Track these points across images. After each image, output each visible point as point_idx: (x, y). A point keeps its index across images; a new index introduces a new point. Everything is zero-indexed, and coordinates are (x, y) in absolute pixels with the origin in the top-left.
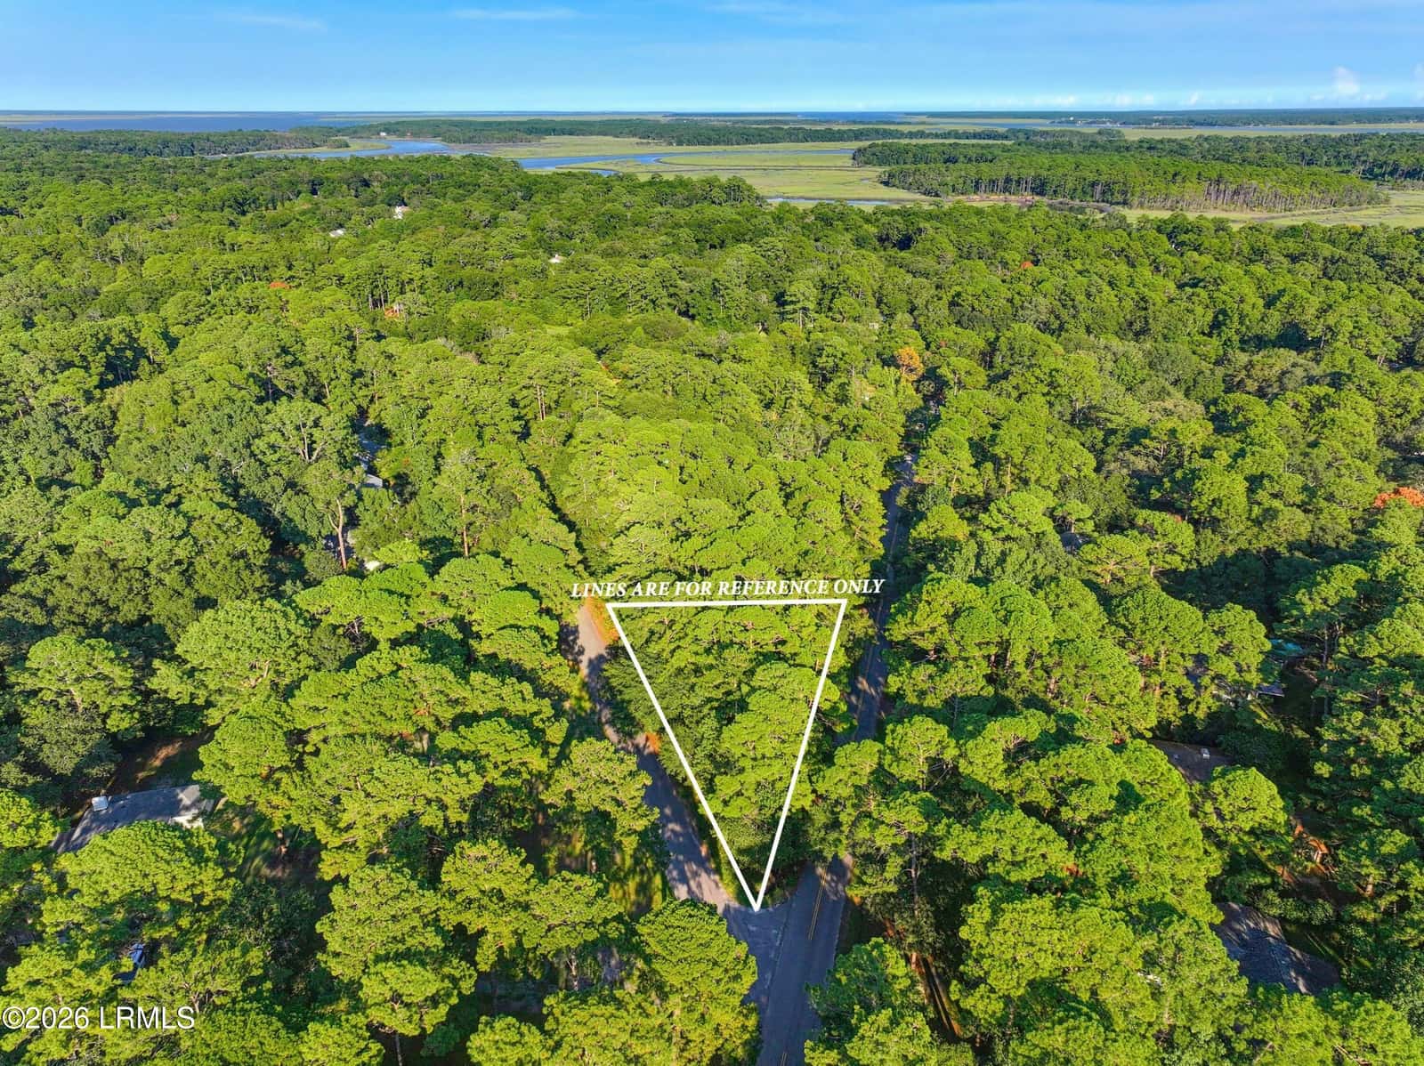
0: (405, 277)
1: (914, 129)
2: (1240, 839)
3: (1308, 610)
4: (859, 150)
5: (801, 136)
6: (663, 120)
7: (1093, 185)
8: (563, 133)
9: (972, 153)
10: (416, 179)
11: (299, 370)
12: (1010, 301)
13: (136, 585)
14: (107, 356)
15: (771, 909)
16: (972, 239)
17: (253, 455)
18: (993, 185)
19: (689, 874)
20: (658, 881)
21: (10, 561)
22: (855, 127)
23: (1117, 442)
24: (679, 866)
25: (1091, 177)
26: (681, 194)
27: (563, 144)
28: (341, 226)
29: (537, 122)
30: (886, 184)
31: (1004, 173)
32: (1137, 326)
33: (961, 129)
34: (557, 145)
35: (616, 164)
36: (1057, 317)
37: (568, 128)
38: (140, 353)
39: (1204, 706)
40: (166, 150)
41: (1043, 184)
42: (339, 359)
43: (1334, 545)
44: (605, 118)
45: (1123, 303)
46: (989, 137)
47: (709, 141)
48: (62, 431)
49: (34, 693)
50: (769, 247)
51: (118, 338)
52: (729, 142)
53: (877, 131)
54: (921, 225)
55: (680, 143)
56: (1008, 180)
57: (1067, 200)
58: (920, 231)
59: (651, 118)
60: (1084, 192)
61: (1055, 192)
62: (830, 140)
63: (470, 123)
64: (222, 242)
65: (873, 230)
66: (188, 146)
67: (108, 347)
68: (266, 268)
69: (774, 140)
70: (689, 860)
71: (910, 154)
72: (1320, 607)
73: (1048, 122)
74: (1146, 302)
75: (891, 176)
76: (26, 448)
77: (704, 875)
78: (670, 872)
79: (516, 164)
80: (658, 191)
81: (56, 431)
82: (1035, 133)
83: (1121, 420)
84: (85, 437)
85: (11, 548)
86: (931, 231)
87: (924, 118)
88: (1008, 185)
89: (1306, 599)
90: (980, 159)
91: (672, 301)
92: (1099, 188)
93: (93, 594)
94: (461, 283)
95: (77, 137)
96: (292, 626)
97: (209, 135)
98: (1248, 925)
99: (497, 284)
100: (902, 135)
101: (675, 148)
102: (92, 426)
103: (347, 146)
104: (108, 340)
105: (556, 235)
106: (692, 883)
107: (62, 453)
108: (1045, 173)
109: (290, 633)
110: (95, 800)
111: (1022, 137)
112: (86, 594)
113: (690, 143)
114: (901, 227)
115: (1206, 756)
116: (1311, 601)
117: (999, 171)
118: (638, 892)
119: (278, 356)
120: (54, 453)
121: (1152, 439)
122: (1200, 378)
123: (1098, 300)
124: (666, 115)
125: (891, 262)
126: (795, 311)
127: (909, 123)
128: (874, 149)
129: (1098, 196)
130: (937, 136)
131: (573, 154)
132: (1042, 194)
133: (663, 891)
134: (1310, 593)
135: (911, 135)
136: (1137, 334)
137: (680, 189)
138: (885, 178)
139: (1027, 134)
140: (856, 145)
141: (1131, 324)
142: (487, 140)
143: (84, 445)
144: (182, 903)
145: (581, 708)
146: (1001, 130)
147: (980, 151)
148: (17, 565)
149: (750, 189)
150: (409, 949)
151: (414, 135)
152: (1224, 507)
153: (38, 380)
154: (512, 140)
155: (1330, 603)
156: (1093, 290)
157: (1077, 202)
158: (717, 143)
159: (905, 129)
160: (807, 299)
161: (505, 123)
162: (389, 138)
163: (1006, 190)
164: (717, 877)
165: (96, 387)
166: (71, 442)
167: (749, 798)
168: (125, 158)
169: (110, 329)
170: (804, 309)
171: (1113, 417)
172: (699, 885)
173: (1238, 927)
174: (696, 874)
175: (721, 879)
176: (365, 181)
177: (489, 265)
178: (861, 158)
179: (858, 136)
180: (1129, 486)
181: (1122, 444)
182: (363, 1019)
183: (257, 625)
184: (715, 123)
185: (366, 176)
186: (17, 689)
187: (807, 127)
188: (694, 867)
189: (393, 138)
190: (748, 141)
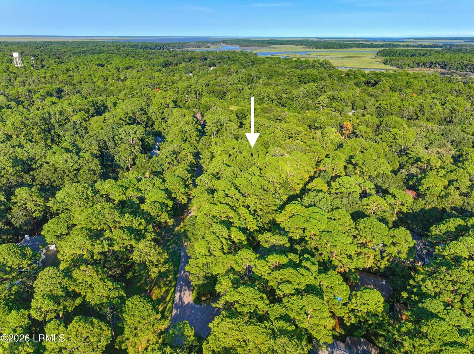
0: (197, 89)
1: (405, 44)
2: (362, 315)
3: (433, 233)
4: (379, 51)
5: (361, 46)
6: (315, 40)
7: (466, 65)
8: (279, 44)
9: (422, 53)
10: (221, 58)
11: (145, 116)
12: (400, 107)
13: (60, 175)
14: (95, 108)
15: (202, 306)
16: (398, 84)
17: (113, 140)
18: (424, 65)
19: (183, 290)
20: (172, 290)
21: (33, 165)
22: (382, 43)
23: (410, 162)
24: (181, 286)
25: (466, 62)
26: (305, 65)
27: (277, 48)
28: (191, 72)
29: (271, 40)
30: (384, 63)
31: (430, 60)
32: (448, 120)
33: (424, 44)
34: (275, 48)
35: (291, 55)
36: (416, 114)
37: (280, 42)
38: (106, 107)
39: (384, 264)
40: (156, 48)
41: (445, 65)
42: (158, 114)
43: (470, 210)
44: (295, 39)
45: (445, 111)
46: (435, 47)
47: (327, 47)
48: (75, 129)
49: (16, 203)
50: (320, 84)
51: (100, 103)
52: (334, 48)
53: (390, 45)
54: (381, 79)
55: (317, 48)
56: (431, 63)
57: (455, 71)
58: (380, 80)
59: (311, 39)
60: (462, 68)
61: (450, 68)
62: (371, 48)
63: (250, 40)
64: (152, 76)
65: (364, 79)
66: (162, 47)
67: (96, 106)
68: (159, 84)
69: (351, 47)
70: (185, 285)
71: (398, 53)
72: (438, 233)
73: (463, 41)
74: (455, 111)
75: (387, 61)
76: (67, 133)
77: (188, 291)
78: (178, 288)
79: (256, 54)
80: (297, 64)
81: (73, 129)
82: (454, 46)
83: (414, 154)
84: (81, 132)
85: (34, 161)
86: (384, 81)
87: (413, 40)
88: (431, 65)
89: (434, 229)
90: (425, 55)
91: (279, 101)
92: (468, 67)
93: (47, 177)
94: (213, 92)
95: (133, 44)
96: (88, 192)
97: (169, 43)
98: (363, 348)
99: (225, 93)
100: (400, 46)
101: (315, 50)
102: (83, 128)
103: (209, 47)
104: (97, 103)
105: (255, 77)
106: (182, 293)
107: (75, 135)
108: (447, 61)
109: (87, 195)
110: (26, 236)
111: (448, 47)
112: (45, 176)
113: (320, 48)
114: (375, 79)
115: (384, 283)
116: (436, 230)
117: (428, 59)
118: (164, 292)
119: (139, 111)
120: (73, 135)
121: (422, 162)
122: (462, 141)
123: (434, 109)
124: (317, 38)
125: (365, 91)
126: (319, 107)
127: (406, 42)
128: (384, 51)
129: (468, 70)
130: (414, 46)
131: (278, 51)
132: (444, 68)
133: (172, 293)
134: (436, 227)
135: (404, 46)
136: (448, 123)
137: (305, 64)
138: (384, 61)
139: (451, 46)
140: (378, 49)
141: (446, 119)
142: (253, 46)
143: (80, 133)
144: (15, 269)
145: (180, 231)
146: (441, 44)
147: (425, 52)
148: (34, 166)
149: (330, 64)
150: (52, 294)
151: (231, 44)
152: (430, 190)
153: (72, 114)
154: (261, 46)
155: (442, 232)
156: (433, 105)
157: (459, 71)
158: (330, 48)
159: (401, 44)
160: (323, 102)
161: (261, 40)
162: (223, 45)
163: (430, 67)
164: (191, 292)
165: (87, 117)
166: (77, 133)
167: (200, 268)
168: (142, 50)
169: (98, 100)
170: (323, 106)
171: (411, 153)
172: (184, 294)
173: (359, 348)
174: (185, 290)
175: (192, 293)
176: (206, 58)
177: (226, 86)
178: (379, 54)
179: (382, 46)
180: (404, 179)
181: (412, 163)
182: (27, 312)
183: (77, 191)
184: (333, 41)
185: (206, 57)
186: (12, 201)
187: (364, 43)
188: (186, 288)
189: (225, 45)
190: (341, 48)
